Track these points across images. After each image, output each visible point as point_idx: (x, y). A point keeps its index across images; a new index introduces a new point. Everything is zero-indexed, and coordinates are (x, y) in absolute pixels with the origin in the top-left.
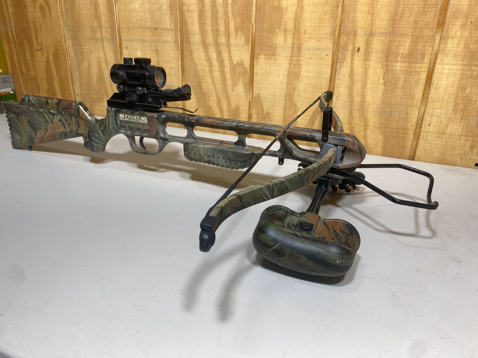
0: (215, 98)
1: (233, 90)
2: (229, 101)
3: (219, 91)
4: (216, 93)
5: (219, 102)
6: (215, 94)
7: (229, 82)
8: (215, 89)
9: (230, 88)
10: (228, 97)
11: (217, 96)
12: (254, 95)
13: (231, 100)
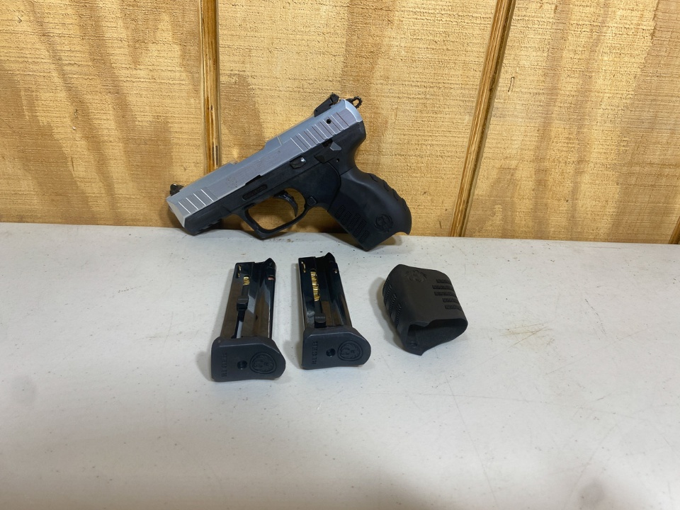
0: (62, 95)
1: (136, 62)
2: (122, 107)
3: (75, 68)
4: (63, 75)
5: (81, 113)
6: (56, 79)
7: (116, 31)
8: (57, 59)
9: (119, 54)
10: (117, 92)
11: (69, 89)
12: (223, 79)
13: (132, 99)
